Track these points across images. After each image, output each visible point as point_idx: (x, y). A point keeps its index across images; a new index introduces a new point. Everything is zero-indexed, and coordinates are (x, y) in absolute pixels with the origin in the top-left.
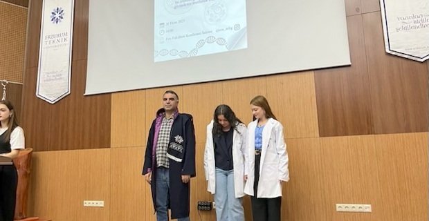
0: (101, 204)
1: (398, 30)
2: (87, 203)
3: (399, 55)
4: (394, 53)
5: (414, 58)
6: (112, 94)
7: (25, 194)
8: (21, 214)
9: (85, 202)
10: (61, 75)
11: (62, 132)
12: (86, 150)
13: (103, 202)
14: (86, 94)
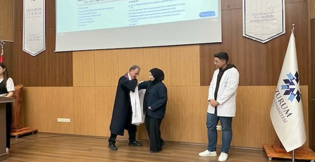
0: (68, 120)
1: (251, 22)
2: (59, 120)
3: (250, 38)
4: (247, 37)
5: (259, 41)
6: (73, 52)
7: (20, 113)
8: (18, 126)
9: (58, 119)
10: (38, 37)
11: (42, 75)
12: (58, 87)
13: (69, 119)
14: (56, 51)
